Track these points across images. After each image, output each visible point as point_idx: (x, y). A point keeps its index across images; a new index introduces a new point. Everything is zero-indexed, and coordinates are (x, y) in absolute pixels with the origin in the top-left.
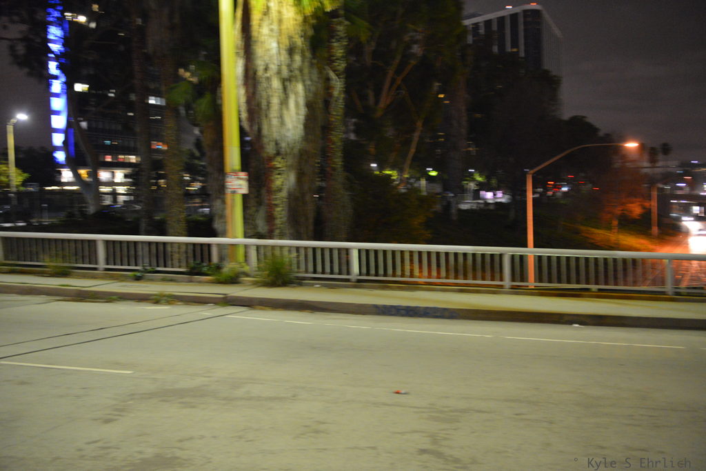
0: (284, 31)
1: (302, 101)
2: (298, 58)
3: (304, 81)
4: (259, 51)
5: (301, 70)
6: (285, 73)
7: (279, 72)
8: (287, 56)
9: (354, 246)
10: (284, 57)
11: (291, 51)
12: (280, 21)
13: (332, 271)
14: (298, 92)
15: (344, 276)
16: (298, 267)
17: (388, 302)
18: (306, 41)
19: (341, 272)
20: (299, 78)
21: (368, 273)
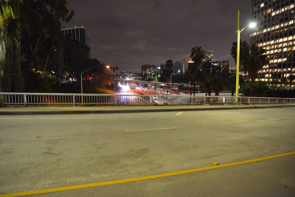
1: (4, 48)
5: (4, 37)
9: (25, 94)
13: (17, 102)
14: (3, 44)
15: (22, 103)
16: (5, 101)
17: (37, 111)
18: (5, 27)
19: (20, 102)
20: (3, 39)
21: (30, 102)
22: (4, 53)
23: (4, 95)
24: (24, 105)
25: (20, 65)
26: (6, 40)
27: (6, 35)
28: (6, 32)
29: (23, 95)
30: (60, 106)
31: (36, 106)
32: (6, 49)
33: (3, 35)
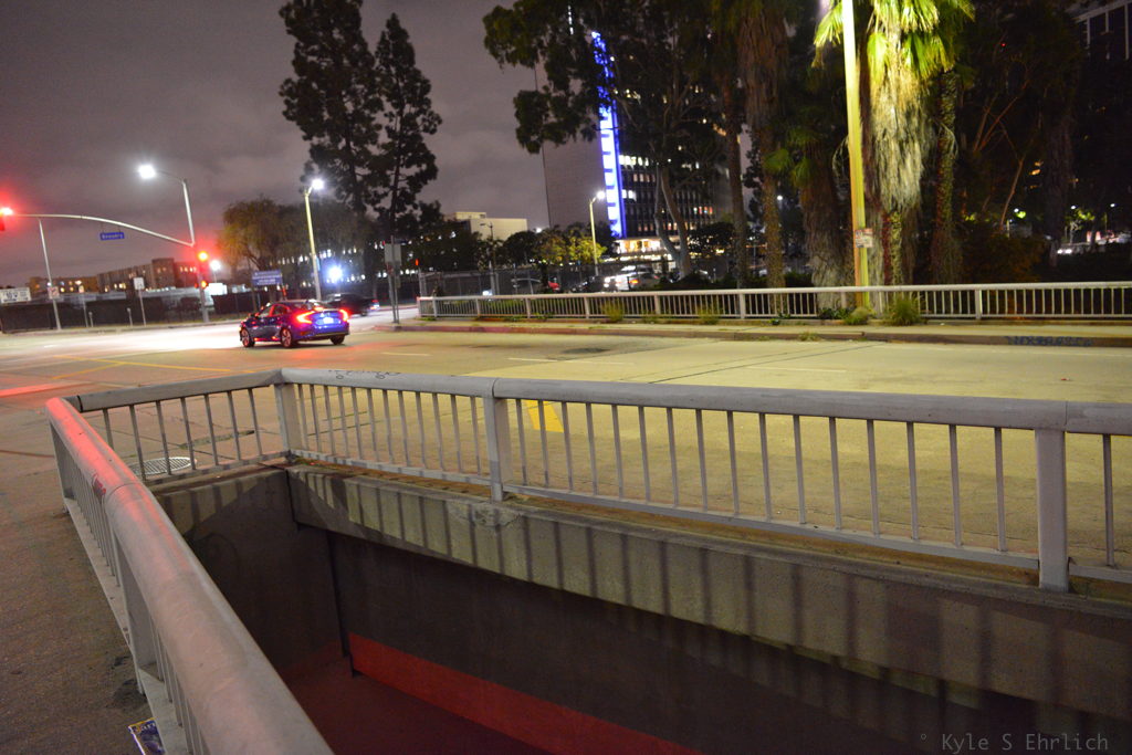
0: (903, 98)
1: (918, 160)
2: (915, 120)
3: (920, 140)
4: (878, 118)
5: (918, 131)
6: (903, 135)
7: (897, 135)
8: (905, 120)
9: (978, 287)
10: (902, 120)
11: (908, 115)
12: (898, 88)
13: (956, 311)
14: (914, 152)
15: (969, 315)
16: (923, 308)
17: (1020, 334)
18: (922, 103)
19: (965, 311)
20: (916, 138)
21: (993, 311)
22: (918, 175)
23: (923, 293)
24: (974, 318)
25: (949, 204)
26: (923, 137)
27: (923, 124)
28: (924, 115)
29: (972, 292)
30: (1092, 324)
31: (1011, 322)
32: (924, 162)
33: (916, 124)
